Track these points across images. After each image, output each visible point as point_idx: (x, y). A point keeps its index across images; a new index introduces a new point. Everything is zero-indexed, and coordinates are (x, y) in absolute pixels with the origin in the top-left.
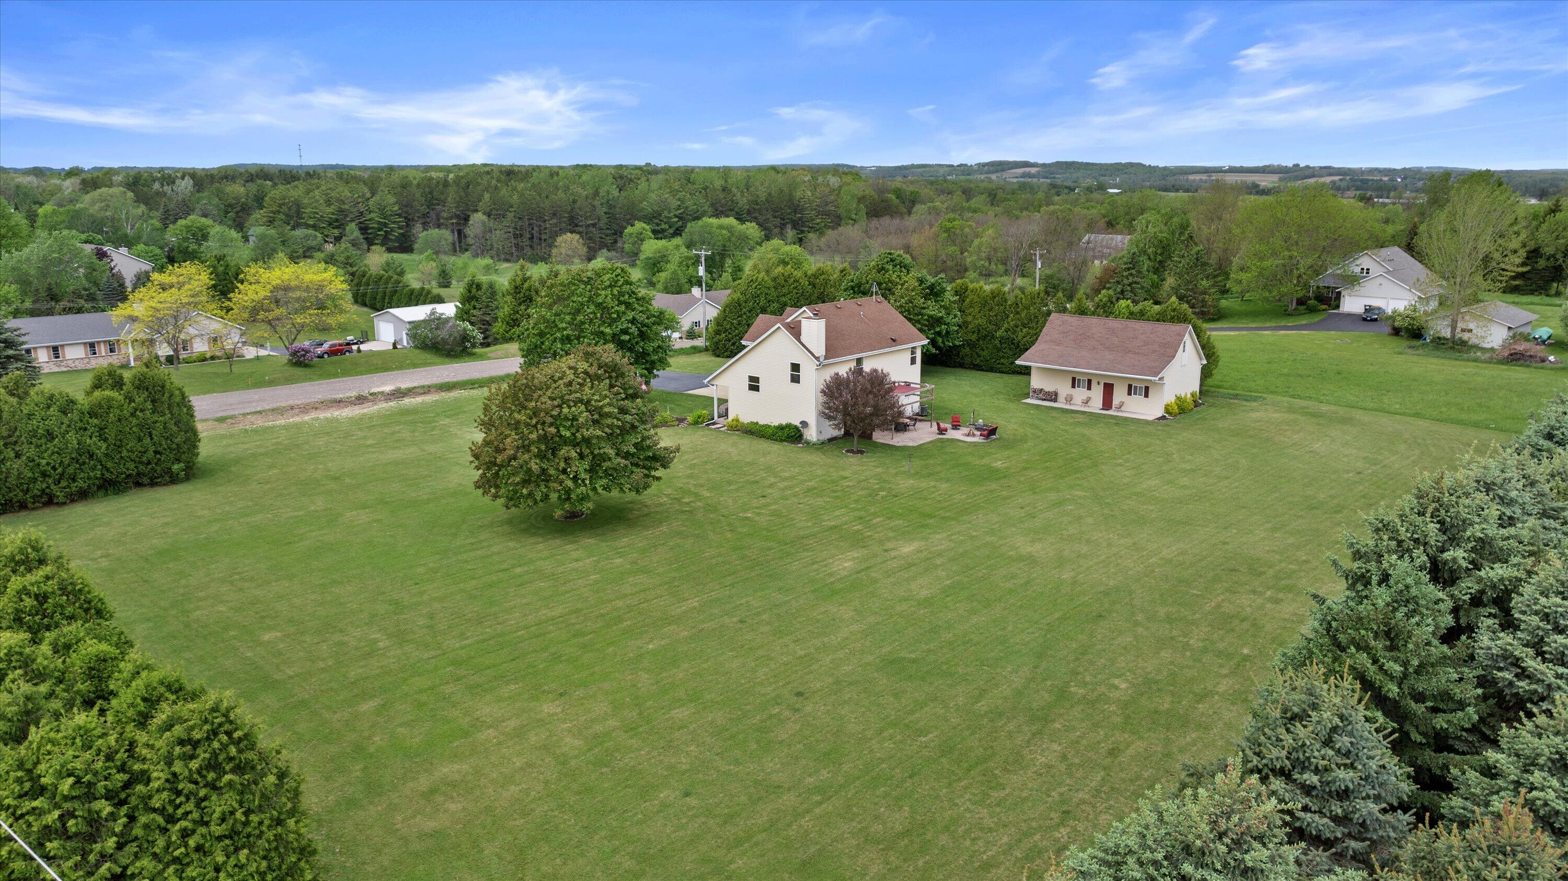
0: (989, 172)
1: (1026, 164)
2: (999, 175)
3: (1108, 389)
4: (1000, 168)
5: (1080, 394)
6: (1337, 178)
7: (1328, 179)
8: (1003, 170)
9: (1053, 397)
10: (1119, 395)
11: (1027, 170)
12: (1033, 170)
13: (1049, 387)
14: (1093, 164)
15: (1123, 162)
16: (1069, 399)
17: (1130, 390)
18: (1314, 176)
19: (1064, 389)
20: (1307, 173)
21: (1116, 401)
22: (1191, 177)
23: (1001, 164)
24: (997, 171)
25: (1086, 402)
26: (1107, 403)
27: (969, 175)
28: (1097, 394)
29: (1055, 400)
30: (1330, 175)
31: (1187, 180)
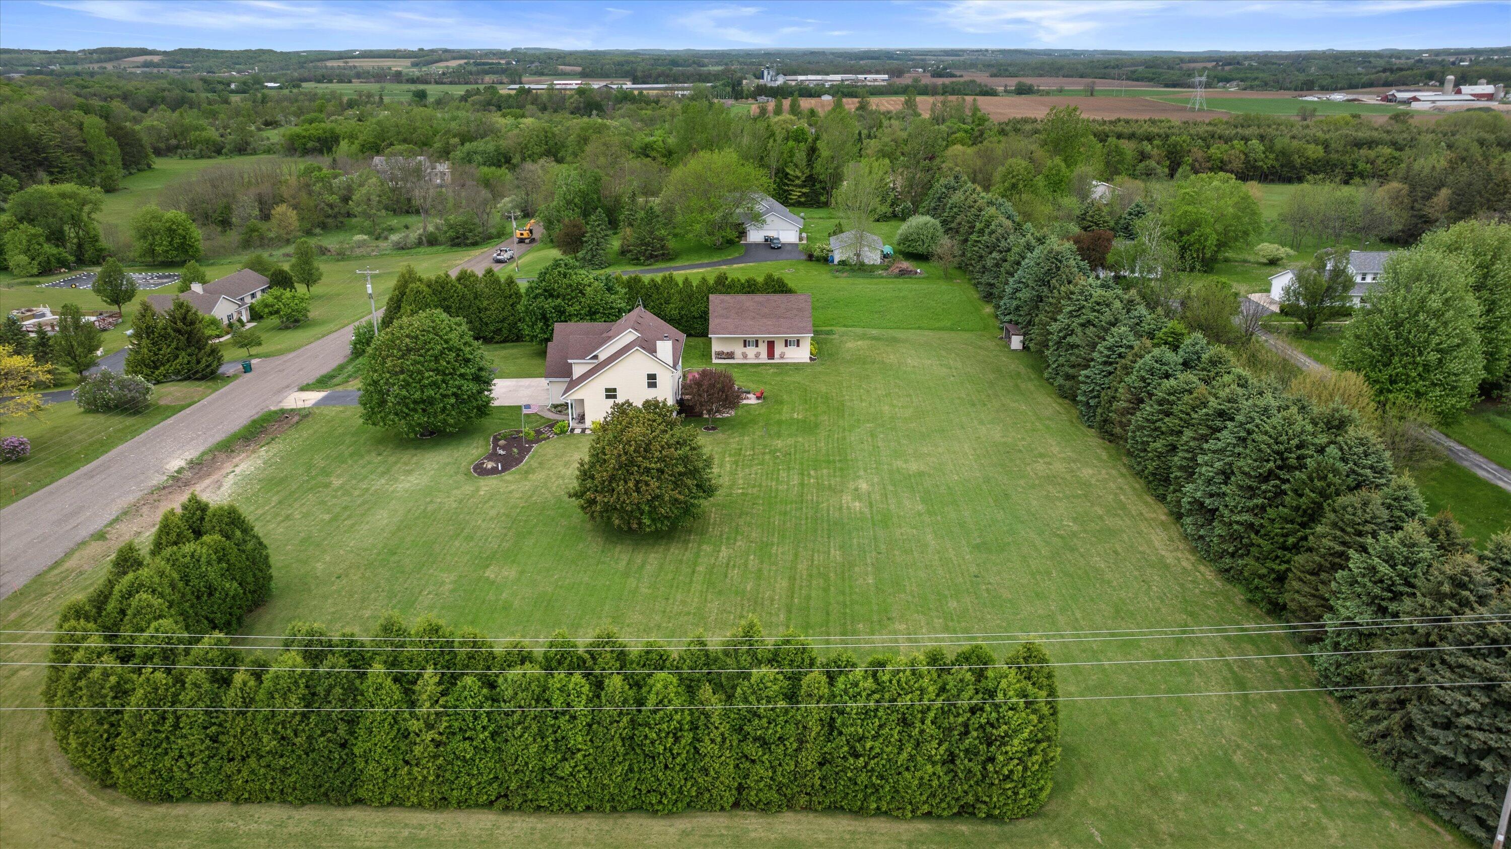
0: (99, 61)
1: (143, 52)
2: (115, 63)
3: (771, 345)
4: (113, 56)
5: (751, 351)
6: (462, 62)
7: (454, 64)
8: (117, 59)
9: (730, 355)
10: (779, 349)
11: (149, 58)
12: (156, 59)
13: (726, 349)
14: (222, 52)
15: (253, 49)
16: (745, 356)
17: (787, 343)
18: (441, 61)
19: (738, 350)
20: (435, 57)
21: (777, 353)
22: (329, 64)
23: (112, 51)
24: (110, 60)
25: (757, 356)
26: (771, 355)
27: (76, 64)
28: (763, 349)
29: (733, 358)
30: (454, 58)
31: (326, 67)
